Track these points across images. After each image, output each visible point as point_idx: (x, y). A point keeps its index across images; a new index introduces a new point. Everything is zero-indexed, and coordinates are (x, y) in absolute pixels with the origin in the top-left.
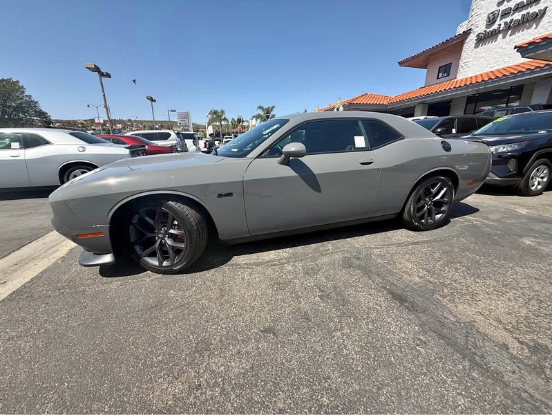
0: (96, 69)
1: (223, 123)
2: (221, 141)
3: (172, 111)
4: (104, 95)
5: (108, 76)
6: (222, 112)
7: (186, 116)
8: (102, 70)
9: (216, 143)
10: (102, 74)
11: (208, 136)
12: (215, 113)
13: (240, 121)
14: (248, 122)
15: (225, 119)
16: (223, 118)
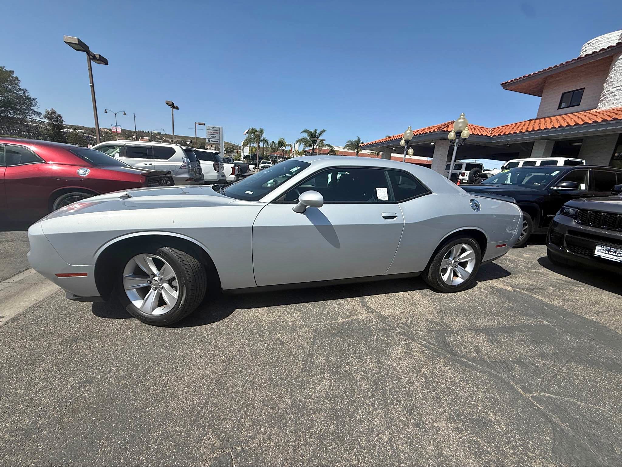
0: (81, 46)
1: (261, 145)
2: (256, 165)
3: (200, 124)
4: (93, 87)
5: (103, 61)
6: (262, 131)
7: (217, 132)
8: (91, 49)
9: (251, 167)
10: (92, 57)
11: (242, 159)
12: (253, 131)
13: (281, 144)
14: (291, 146)
15: (264, 141)
16: (262, 138)
